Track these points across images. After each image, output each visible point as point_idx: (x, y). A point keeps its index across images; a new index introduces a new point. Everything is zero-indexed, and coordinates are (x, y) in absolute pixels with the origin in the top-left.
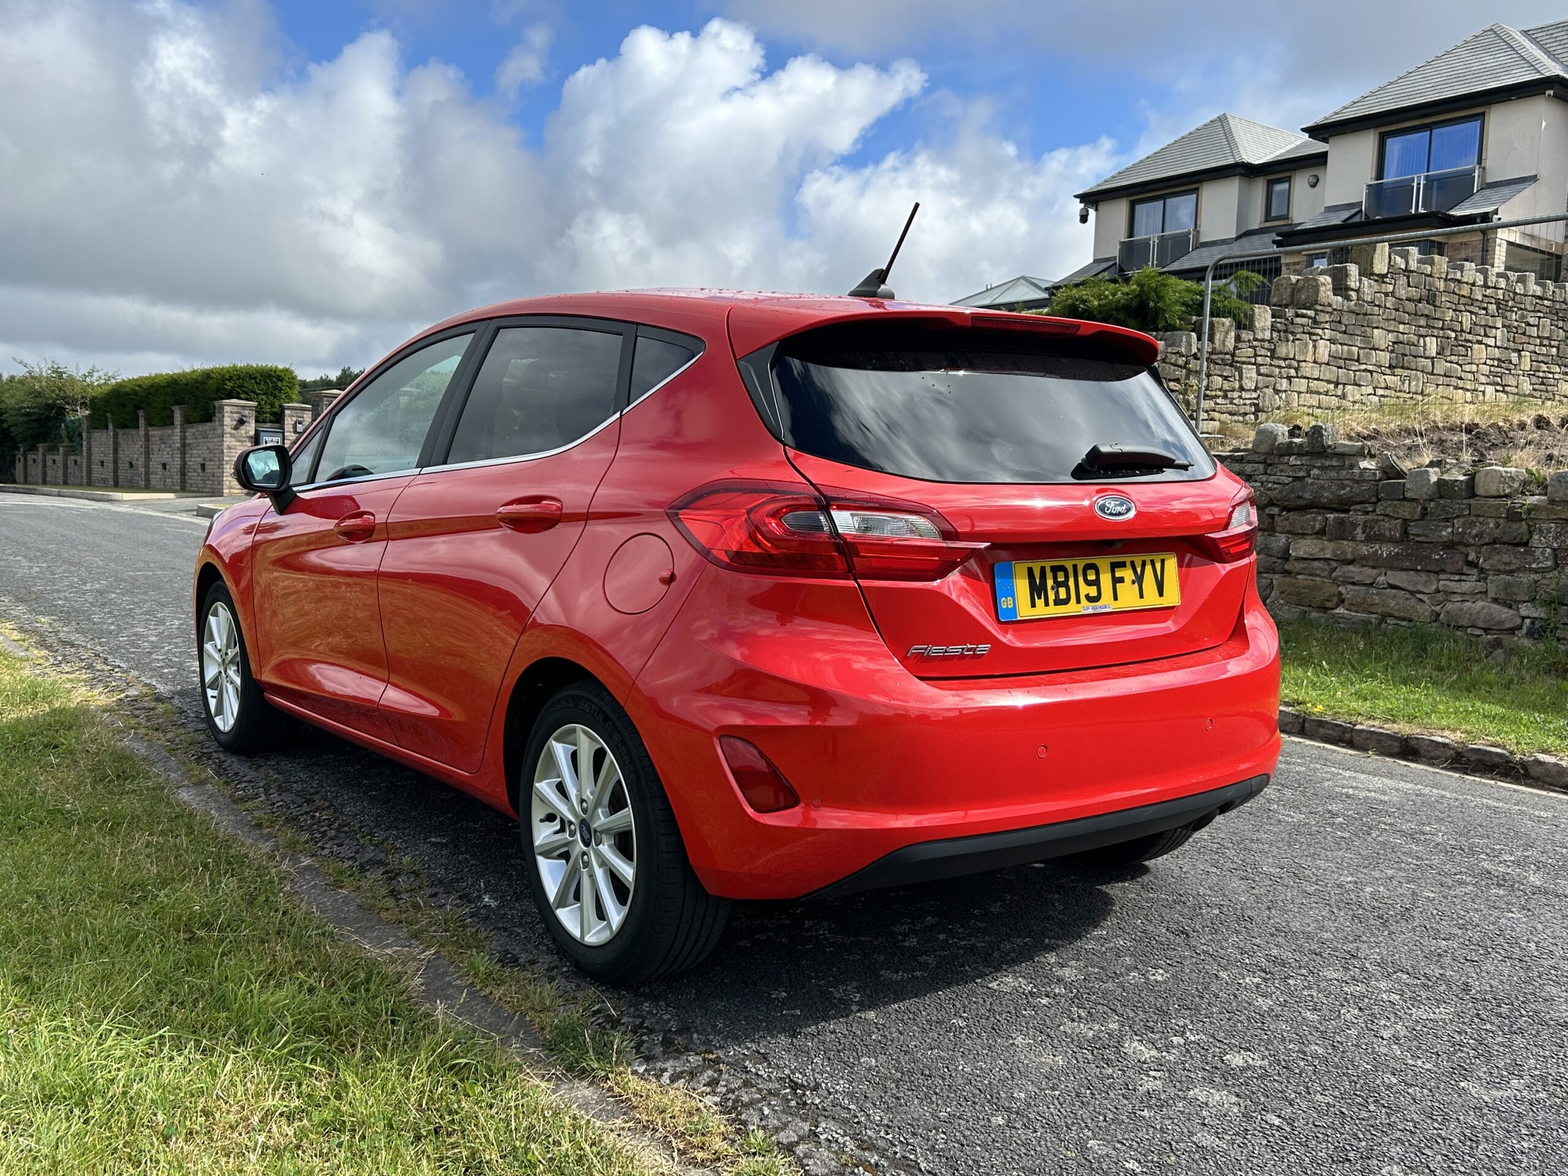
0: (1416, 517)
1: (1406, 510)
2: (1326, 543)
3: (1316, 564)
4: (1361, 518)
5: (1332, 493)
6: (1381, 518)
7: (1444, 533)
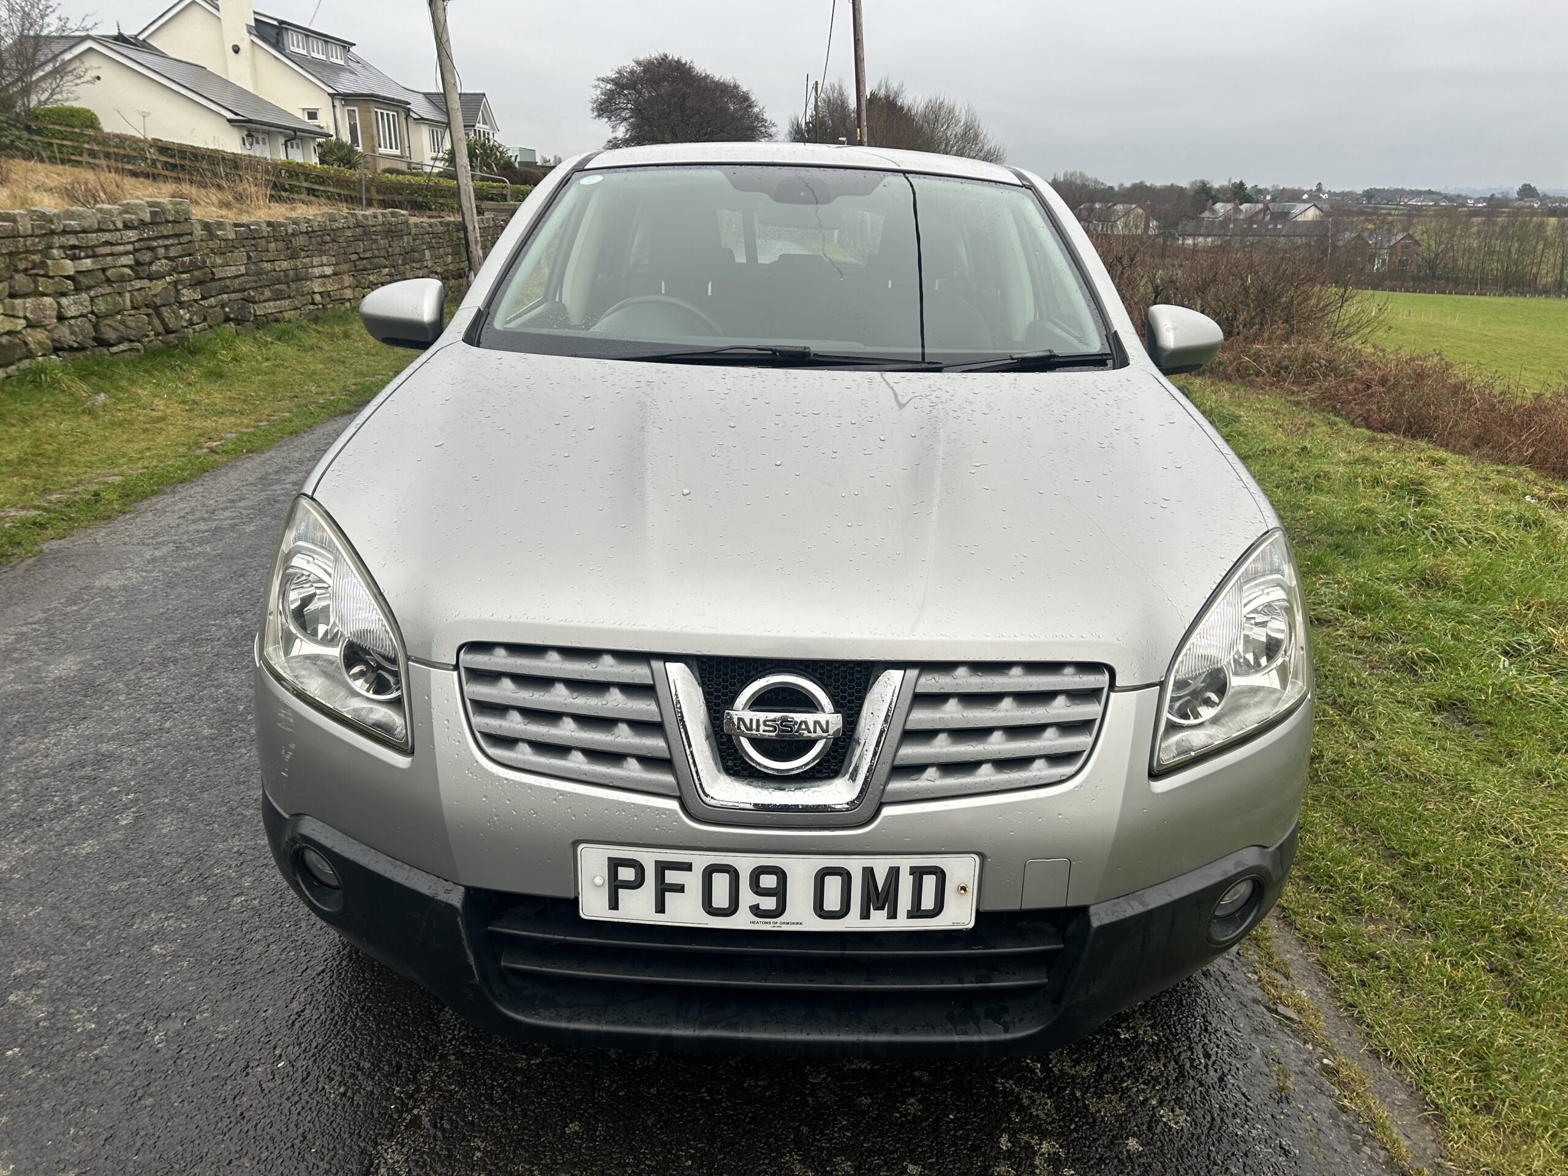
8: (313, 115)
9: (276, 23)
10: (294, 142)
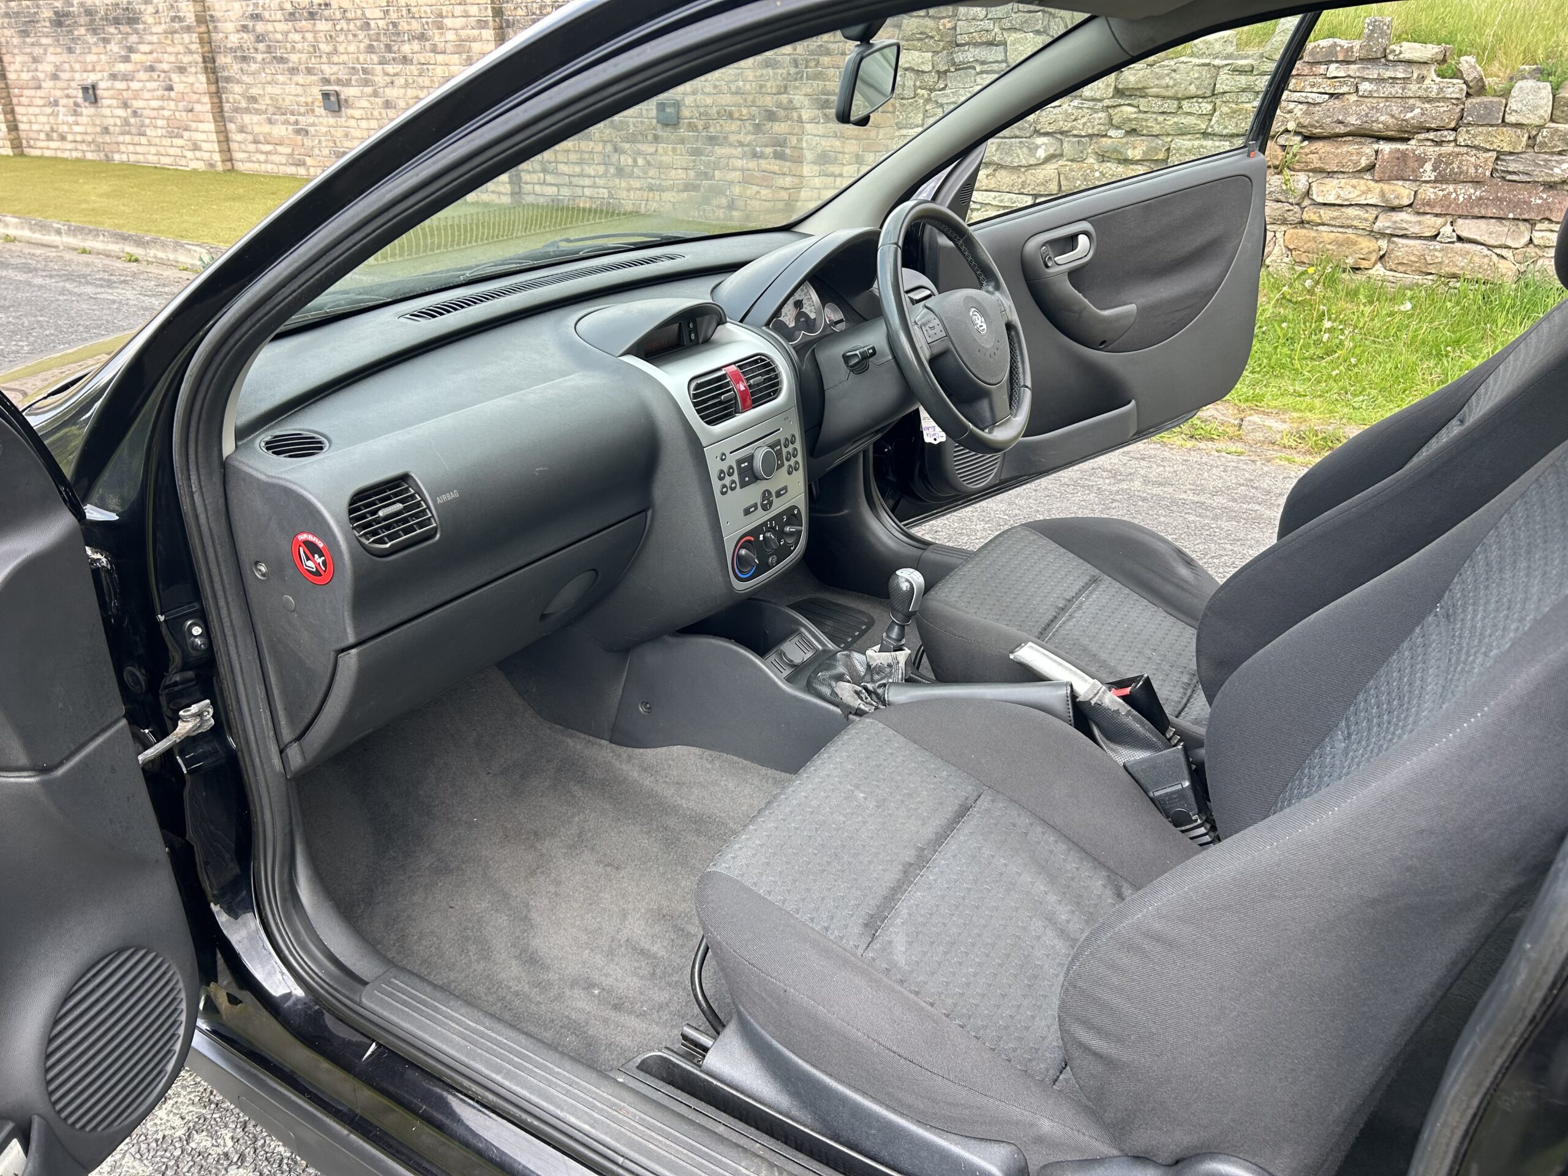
0: (1520, 149)
1: (1504, 140)
2: (1372, 184)
3: (1351, 211)
4: (1432, 151)
5: (1393, 116)
6: (1465, 150)
7: (1557, 171)
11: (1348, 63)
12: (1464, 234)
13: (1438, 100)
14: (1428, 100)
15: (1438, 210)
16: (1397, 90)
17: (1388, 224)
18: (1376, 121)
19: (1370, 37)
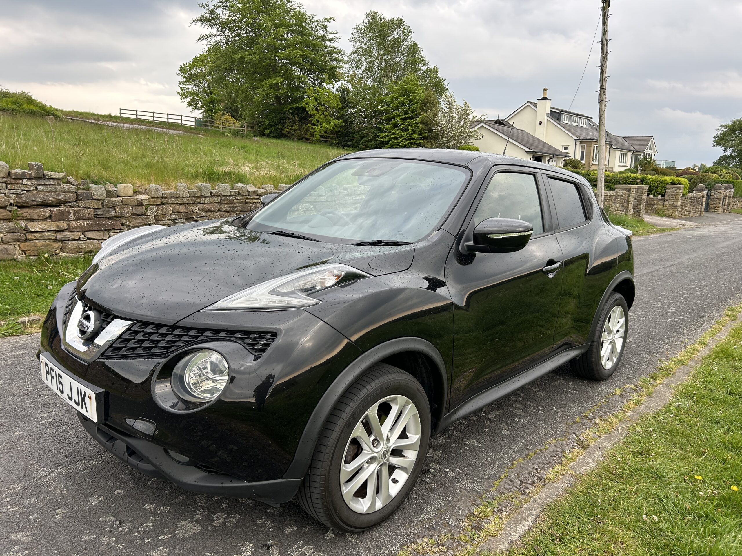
8: (566, 148)
9: (559, 112)
10: (553, 159)
11: (33, 179)
12: (90, 237)
13: (68, 192)
14: (64, 192)
15: (78, 230)
16: (52, 188)
17: (62, 237)
18: (49, 200)
19: (37, 170)
